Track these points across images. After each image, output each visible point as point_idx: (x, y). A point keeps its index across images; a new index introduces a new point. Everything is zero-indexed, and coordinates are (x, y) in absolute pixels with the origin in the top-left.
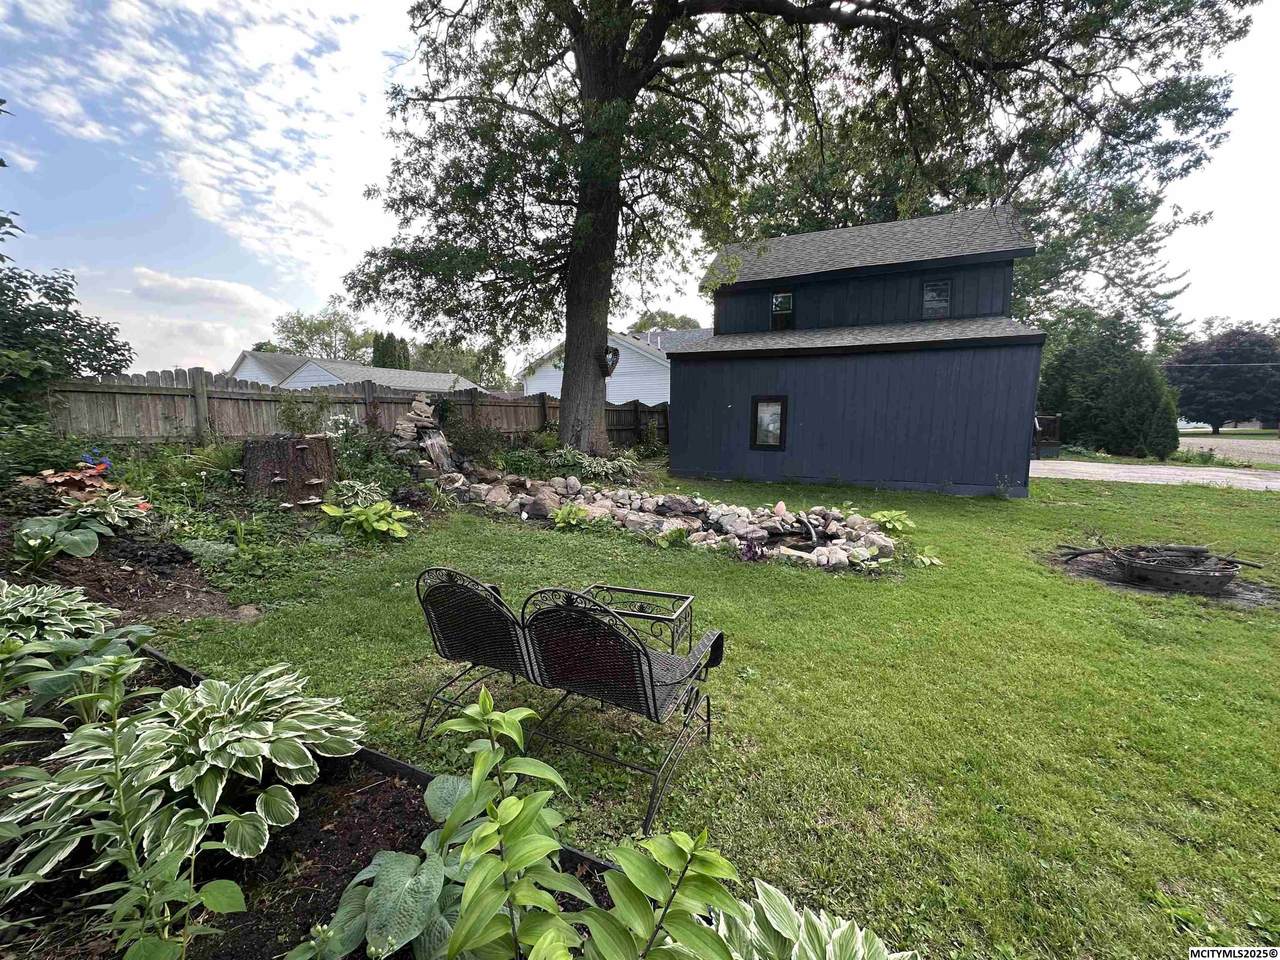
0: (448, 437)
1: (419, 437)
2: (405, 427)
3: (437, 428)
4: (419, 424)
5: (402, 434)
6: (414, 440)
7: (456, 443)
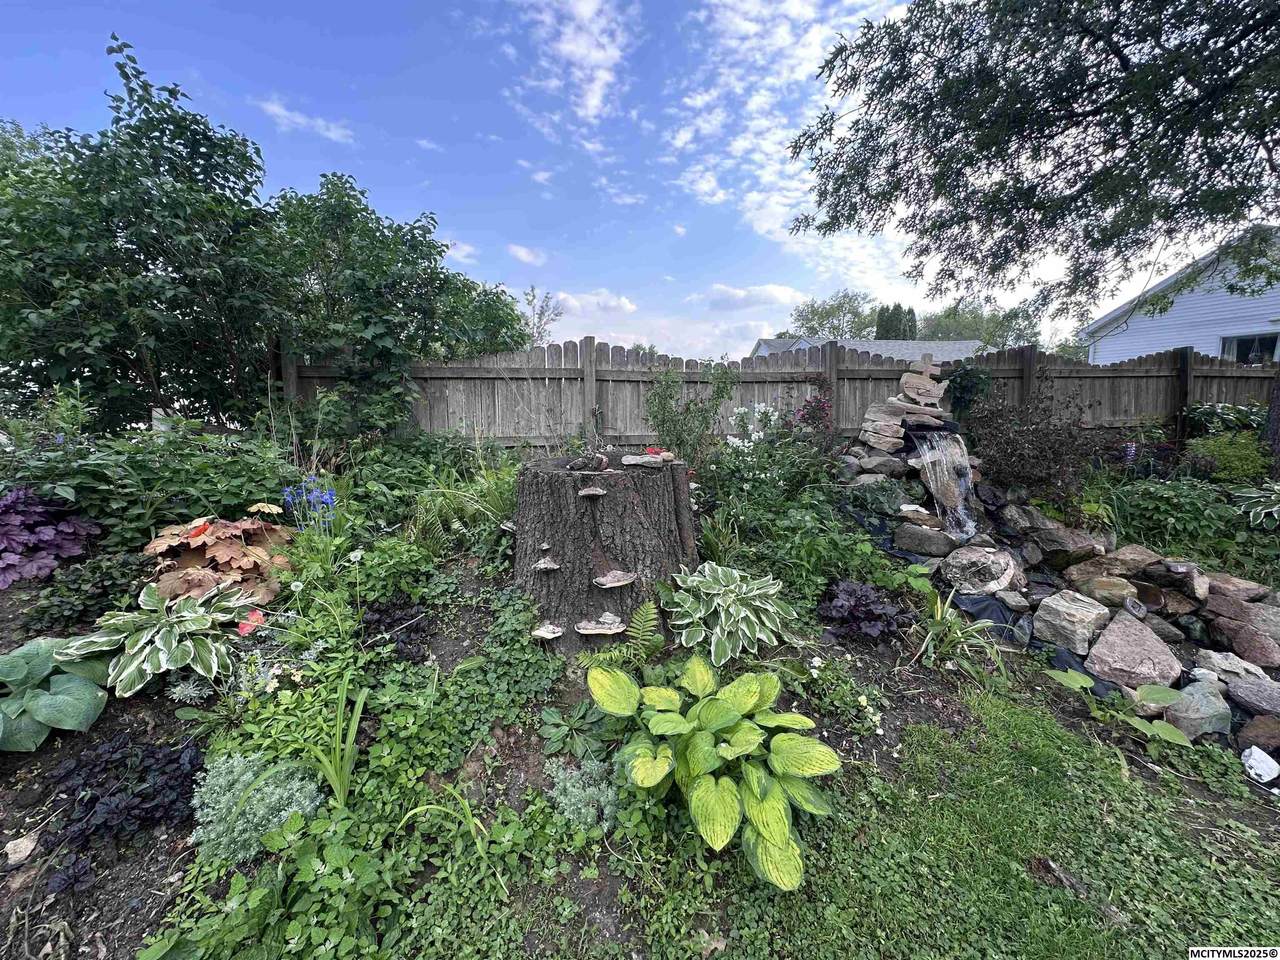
0: (972, 446)
1: (909, 446)
2: (881, 426)
3: (948, 428)
4: (911, 419)
5: (872, 440)
6: (897, 452)
7: (991, 461)
